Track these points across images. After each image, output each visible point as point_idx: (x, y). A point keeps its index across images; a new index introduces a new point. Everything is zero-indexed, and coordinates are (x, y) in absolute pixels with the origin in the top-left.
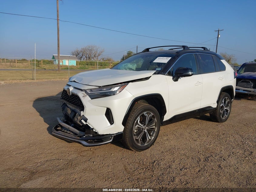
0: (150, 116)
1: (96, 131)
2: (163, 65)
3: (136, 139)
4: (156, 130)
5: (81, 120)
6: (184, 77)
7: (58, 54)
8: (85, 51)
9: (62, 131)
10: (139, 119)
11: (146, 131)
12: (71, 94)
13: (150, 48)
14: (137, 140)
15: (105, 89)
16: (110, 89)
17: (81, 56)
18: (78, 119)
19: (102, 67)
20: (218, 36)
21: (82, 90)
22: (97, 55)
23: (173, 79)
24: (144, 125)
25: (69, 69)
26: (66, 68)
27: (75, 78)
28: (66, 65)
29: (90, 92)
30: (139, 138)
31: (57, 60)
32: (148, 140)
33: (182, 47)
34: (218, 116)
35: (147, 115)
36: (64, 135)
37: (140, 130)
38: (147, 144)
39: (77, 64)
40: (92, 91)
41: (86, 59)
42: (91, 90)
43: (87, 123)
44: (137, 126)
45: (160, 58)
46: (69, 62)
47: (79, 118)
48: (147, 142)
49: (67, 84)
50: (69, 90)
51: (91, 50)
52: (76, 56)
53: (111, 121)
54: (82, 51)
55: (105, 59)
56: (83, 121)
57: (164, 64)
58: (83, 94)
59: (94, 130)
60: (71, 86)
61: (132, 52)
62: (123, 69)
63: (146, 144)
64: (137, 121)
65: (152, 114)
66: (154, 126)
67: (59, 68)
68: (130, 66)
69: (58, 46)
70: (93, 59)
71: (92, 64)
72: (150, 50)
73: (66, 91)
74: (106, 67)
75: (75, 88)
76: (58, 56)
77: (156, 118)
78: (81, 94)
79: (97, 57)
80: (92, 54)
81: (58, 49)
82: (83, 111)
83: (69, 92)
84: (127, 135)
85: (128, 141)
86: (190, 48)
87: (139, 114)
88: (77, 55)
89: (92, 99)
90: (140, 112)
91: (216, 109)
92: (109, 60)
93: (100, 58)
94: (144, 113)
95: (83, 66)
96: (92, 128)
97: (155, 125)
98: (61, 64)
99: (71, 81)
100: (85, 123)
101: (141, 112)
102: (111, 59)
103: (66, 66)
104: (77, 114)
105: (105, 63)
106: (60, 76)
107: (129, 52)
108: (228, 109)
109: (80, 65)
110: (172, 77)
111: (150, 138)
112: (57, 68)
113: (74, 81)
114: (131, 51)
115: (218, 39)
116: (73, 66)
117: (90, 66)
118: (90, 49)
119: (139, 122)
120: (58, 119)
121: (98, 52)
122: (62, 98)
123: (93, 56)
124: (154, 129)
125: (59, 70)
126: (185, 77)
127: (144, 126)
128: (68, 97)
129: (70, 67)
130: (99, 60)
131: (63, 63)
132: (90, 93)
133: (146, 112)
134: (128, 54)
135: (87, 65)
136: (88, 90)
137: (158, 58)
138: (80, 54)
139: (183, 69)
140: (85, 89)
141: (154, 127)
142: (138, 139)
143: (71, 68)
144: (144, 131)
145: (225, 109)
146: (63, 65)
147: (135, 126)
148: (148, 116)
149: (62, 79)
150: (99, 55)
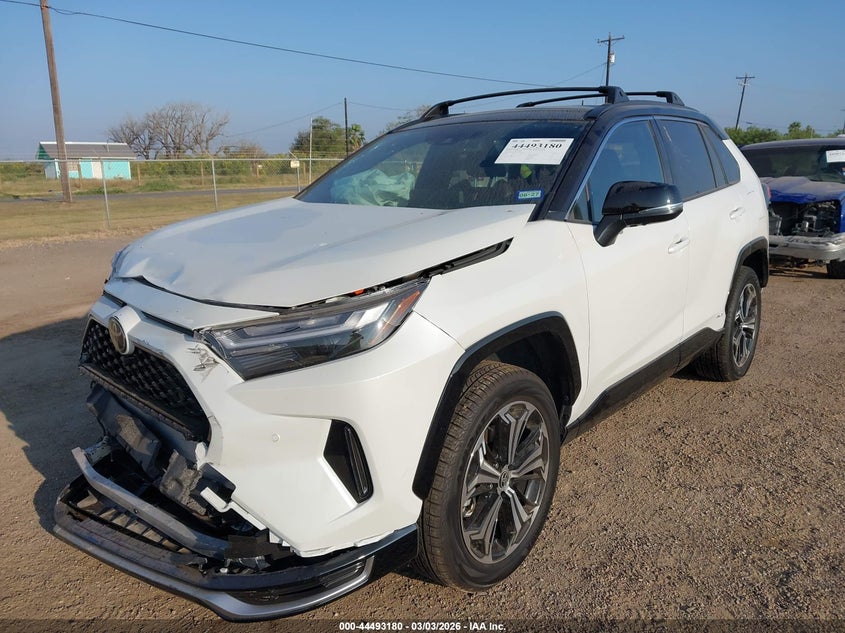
0: (522, 419)
1: (285, 544)
2: (544, 173)
3: (473, 542)
4: (545, 477)
5: (201, 487)
6: (644, 224)
7: (59, 136)
8: (158, 125)
9: (103, 522)
10: (481, 447)
11: (508, 490)
12: (129, 349)
13: (452, 103)
14: (479, 545)
15: (312, 322)
16: (342, 320)
17: (147, 142)
18: (180, 483)
19: (227, 177)
20: (609, 57)
21: (189, 333)
22: (204, 137)
23: (596, 233)
24: (502, 464)
25: (108, 193)
26: (96, 190)
27: (144, 263)
28: (95, 179)
29: (236, 341)
30: (486, 531)
31: (56, 164)
32: (518, 526)
33: (597, 93)
34: (725, 360)
35: (513, 420)
36: (115, 547)
37: (485, 497)
38: (516, 546)
39: (134, 174)
40: (245, 336)
41: (164, 151)
42: (239, 331)
43: (232, 505)
44: (475, 481)
45: (519, 141)
46: (105, 168)
47: (187, 475)
48: (514, 538)
49: (105, 293)
50: (119, 328)
51: (181, 120)
52: (130, 143)
53: (359, 482)
54: (147, 126)
55: (232, 149)
56: (208, 494)
57: (550, 167)
58: (197, 356)
59: (274, 539)
60: (124, 304)
61: (327, 121)
62: (363, 201)
63: (511, 549)
64: (476, 459)
65: (531, 408)
66: (537, 459)
67: (67, 194)
68: (386, 182)
69: (56, 110)
70: (189, 152)
71: (187, 169)
72: (452, 110)
73: (103, 328)
74: (242, 177)
75: (149, 317)
76: (60, 146)
77: (543, 424)
78: (184, 357)
79: (204, 144)
80: (186, 133)
81: (58, 122)
82: (207, 444)
83: (121, 339)
84: (435, 534)
85: (440, 561)
86: (631, 98)
87: (484, 421)
88: (132, 139)
89: (247, 378)
90: (485, 412)
91: (722, 334)
92: (248, 151)
93: (214, 145)
94: (501, 412)
95: (155, 179)
96: (261, 527)
97: (543, 456)
98: (73, 174)
99: (125, 279)
100: (219, 504)
101: (491, 414)
102: (254, 148)
103: (94, 182)
104: (175, 455)
105: (234, 162)
106: (75, 222)
107: (317, 121)
108: (752, 327)
109: (146, 176)
110: (590, 228)
111: (525, 517)
112: (59, 193)
113: (141, 280)
114: (324, 118)
115: (610, 69)
116: (121, 182)
117: (183, 178)
118: (179, 114)
119: (482, 460)
120: (80, 456)
121: (208, 125)
122: (89, 361)
123: (189, 140)
124: (538, 471)
125: (66, 198)
126: (648, 225)
127: (499, 470)
128: (118, 359)
129: (110, 184)
130: (212, 154)
131: (79, 170)
132: (237, 349)
133: (507, 407)
134: (314, 128)
135: (172, 173)
136: (221, 329)
137: (512, 142)
138: (145, 136)
139: (641, 189)
140: (206, 326)
141: (539, 463)
142: (483, 540)
143: (116, 189)
144: (503, 493)
145: (745, 329)
146: (80, 179)
147: (468, 482)
148: (517, 420)
149: (86, 236)
150: (212, 136)
